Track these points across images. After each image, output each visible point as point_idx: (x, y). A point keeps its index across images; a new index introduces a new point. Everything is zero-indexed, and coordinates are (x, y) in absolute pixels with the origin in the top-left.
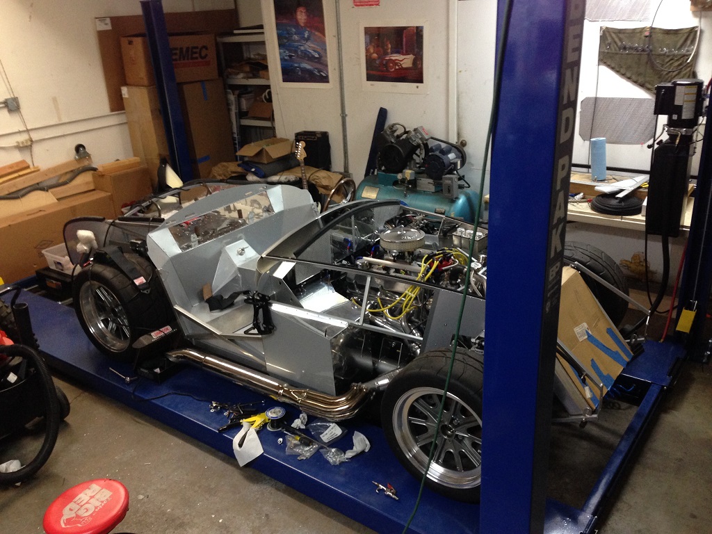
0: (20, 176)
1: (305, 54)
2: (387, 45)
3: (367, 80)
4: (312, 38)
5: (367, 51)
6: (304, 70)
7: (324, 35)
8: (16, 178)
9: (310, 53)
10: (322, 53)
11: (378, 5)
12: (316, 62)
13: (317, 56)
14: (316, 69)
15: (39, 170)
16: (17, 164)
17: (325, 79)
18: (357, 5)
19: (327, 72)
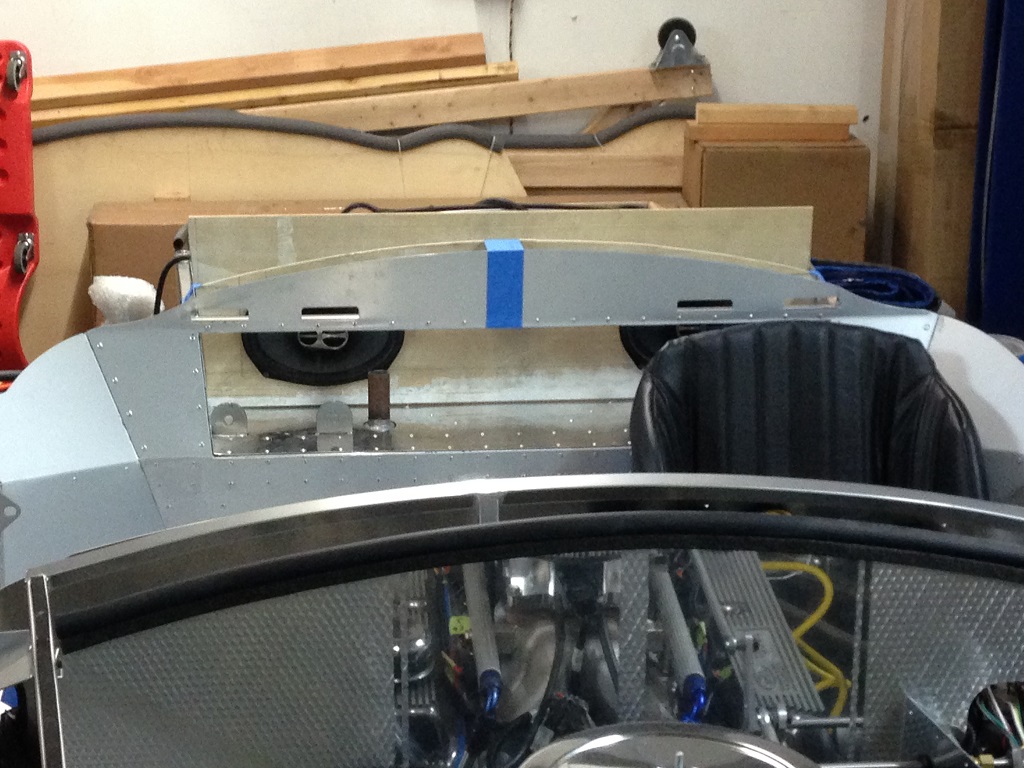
0: (442, 83)
8: (429, 85)
15: (515, 78)
16: (453, 41)
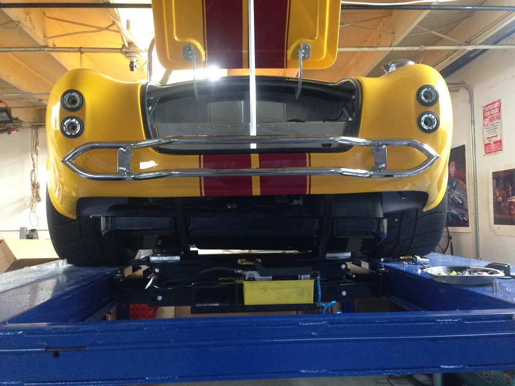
1: (453, 201)
2: (509, 188)
3: (495, 224)
4: (457, 187)
5: (494, 194)
6: (454, 216)
7: (466, 184)
9: (456, 200)
10: (464, 200)
11: (501, 150)
12: (460, 208)
13: (461, 202)
14: (461, 214)
17: (466, 224)
18: (487, 153)
19: (468, 217)
